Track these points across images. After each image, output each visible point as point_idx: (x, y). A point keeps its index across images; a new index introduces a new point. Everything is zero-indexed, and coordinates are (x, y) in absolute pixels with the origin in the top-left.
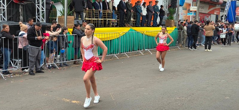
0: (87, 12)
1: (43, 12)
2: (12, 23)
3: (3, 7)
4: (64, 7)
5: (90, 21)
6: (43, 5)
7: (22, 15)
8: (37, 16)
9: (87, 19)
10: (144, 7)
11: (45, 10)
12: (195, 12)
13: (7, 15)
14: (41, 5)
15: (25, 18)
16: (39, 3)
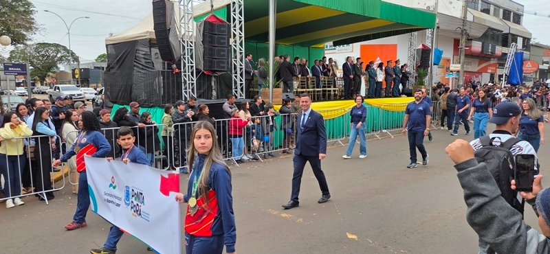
0: (300, 80)
1: (241, 84)
2: (202, 101)
3: (193, 80)
5: (303, 92)
6: (241, 75)
7: (215, 90)
8: (233, 91)
9: (299, 90)
10: (381, 69)
11: (244, 82)
12: (458, 72)
13: (197, 90)
14: (238, 75)
15: (219, 94)
16: (236, 73)
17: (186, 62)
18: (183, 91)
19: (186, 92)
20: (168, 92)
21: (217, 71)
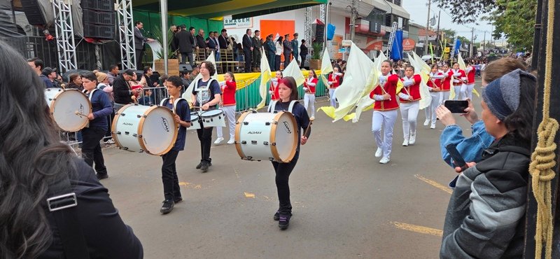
0: (198, 52)
3: (71, 49)
6: (131, 44)
7: (100, 60)
8: (123, 62)
12: (349, 47)
13: (77, 61)
14: (127, 44)
16: (124, 42)
17: (62, 27)
18: (60, 61)
19: (64, 63)
21: (102, 39)
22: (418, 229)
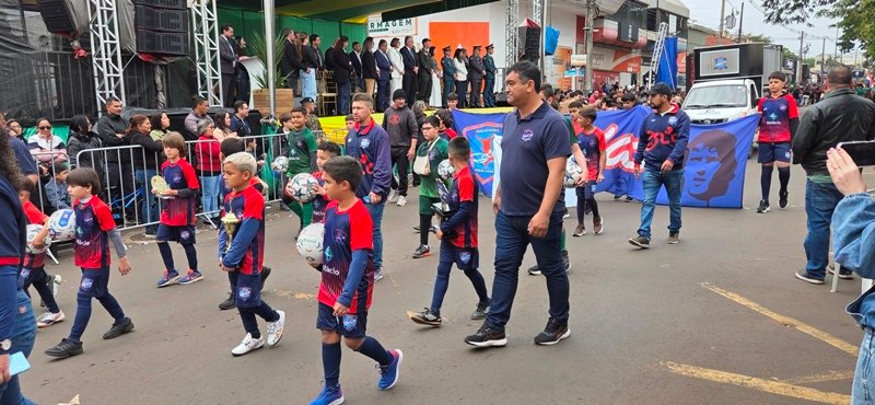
1: (215, 81)
2: (138, 112)
3: (115, 72)
4: (266, 67)
5: (332, 98)
6: (214, 63)
7: (162, 91)
9: (325, 94)
11: (220, 77)
12: (583, 67)
13: (126, 93)
14: (208, 63)
16: (203, 60)
17: (101, 36)
18: (98, 93)
19: (103, 95)
20: (67, 96)
21: (167, 55)
22: (710, 374)
